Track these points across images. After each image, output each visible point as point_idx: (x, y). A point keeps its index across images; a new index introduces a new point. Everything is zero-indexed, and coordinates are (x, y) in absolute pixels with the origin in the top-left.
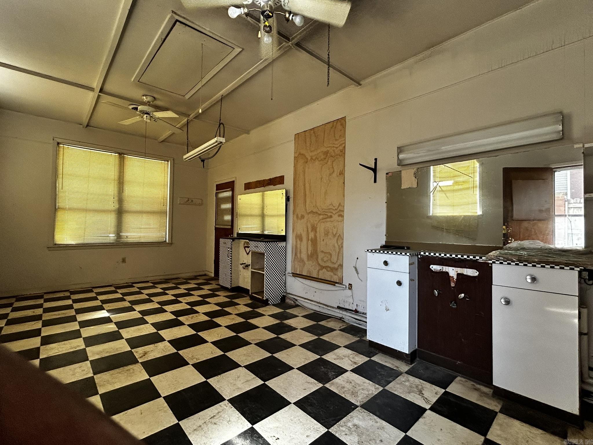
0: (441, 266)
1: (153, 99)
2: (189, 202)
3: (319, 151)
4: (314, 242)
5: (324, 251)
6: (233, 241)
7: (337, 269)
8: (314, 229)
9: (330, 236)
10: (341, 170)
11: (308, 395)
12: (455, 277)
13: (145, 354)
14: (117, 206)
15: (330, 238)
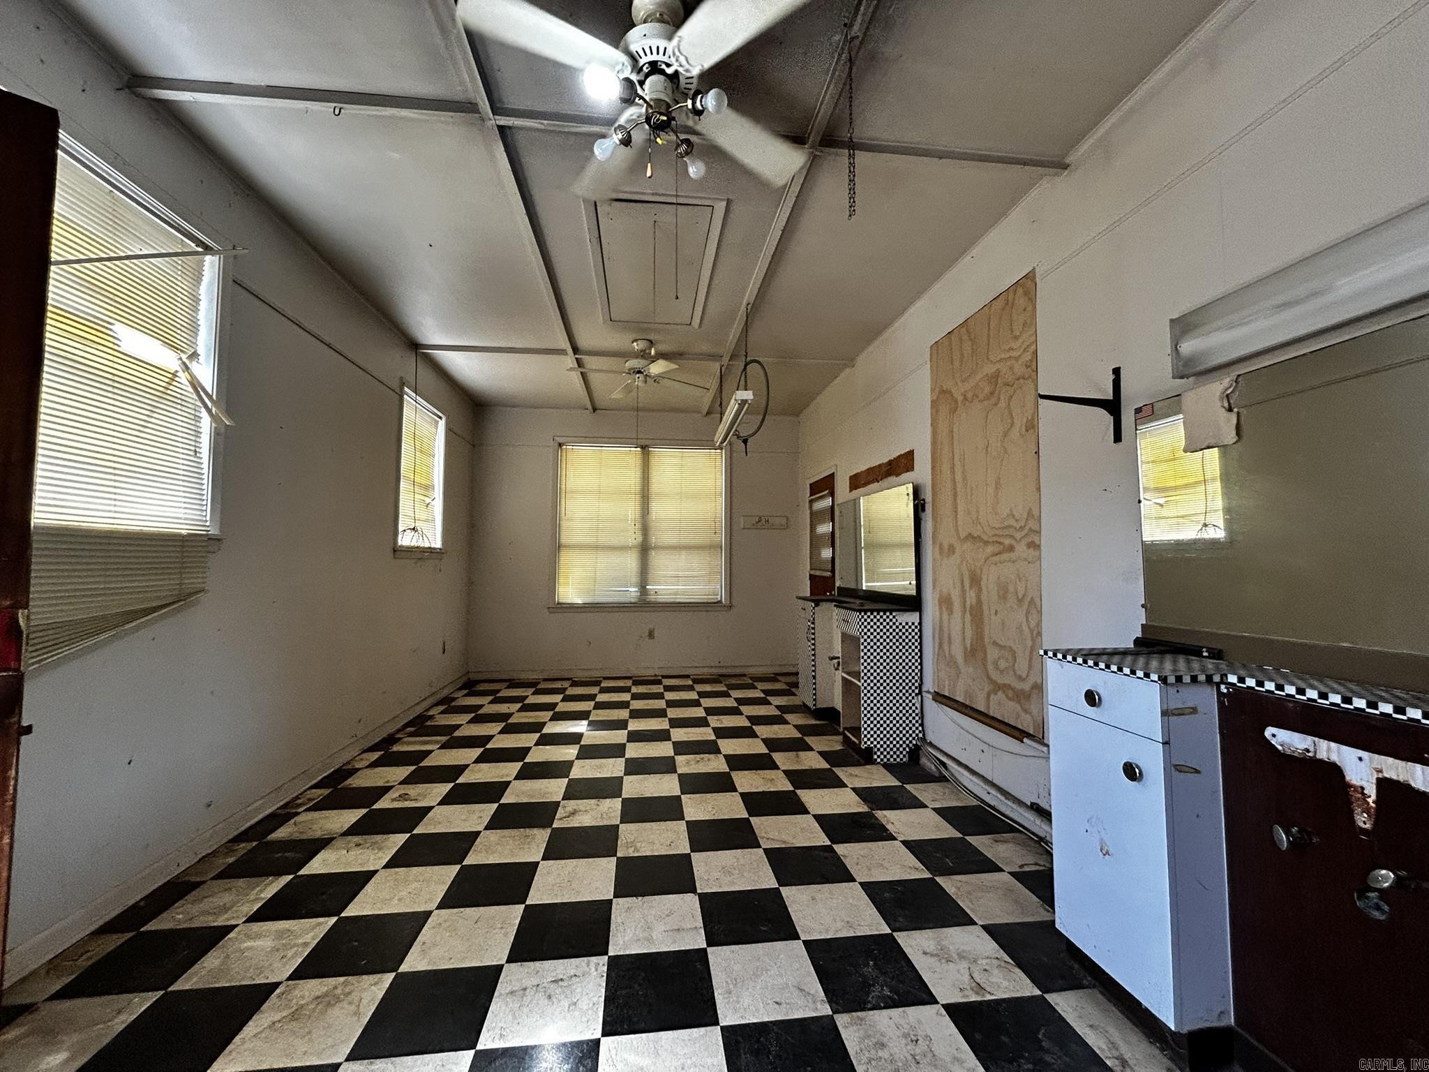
0: (1310, 738)
1: (648, 343)
2: (761, 523)
3: (979, 377)
4: (977, 614)
5: (1000, 643)
6: (817, 605)
7: (1027, 696)
8: (975, 581)
9: (1012, 601)
10: (1030, 418)
11: (772, 1022)
12: (1371, 791)
13: (574, 813)
14: (640, 539)
15: (1011, 607)
